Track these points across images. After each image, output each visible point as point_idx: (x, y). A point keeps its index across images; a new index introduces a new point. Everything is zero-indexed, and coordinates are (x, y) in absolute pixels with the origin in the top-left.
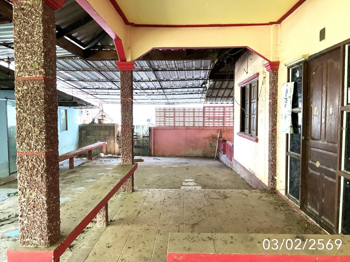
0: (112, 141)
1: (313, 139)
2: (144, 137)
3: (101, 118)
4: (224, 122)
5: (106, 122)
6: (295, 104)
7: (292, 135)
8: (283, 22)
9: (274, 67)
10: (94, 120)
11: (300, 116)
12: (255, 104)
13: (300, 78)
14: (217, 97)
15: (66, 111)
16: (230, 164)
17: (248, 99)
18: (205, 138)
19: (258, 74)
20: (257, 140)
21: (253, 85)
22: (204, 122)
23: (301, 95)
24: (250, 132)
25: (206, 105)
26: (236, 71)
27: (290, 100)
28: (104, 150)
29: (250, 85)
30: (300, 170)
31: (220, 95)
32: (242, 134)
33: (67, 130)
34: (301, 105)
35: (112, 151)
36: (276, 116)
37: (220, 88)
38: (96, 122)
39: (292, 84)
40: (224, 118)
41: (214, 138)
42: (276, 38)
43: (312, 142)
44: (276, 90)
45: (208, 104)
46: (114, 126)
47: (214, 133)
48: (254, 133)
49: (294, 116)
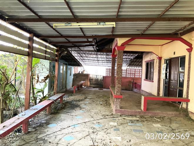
0: (87, 81)
1: (171, 80)
2: (101, 80)
3: (82, 71)
4: (135, 75)
5: (85, 73)
6: (166, 71)
7: (165, 79)
8: (164, 45)
9: (160, 59)
10: (80, 72)
11: (168, 74)
12: (153, 70)
13: (168, 63)
14: (133, 65)
15: (71, 67)
16: (139, 92)
17: (150, 67)
18: (126, 82)
19: (154, 60)
20: (153, 82)
21: (152, 63)
22: (126, 75)
23: (168, 67)
24: (150, 79)
25: (127, 68)
26: (143, 56)
27: (165, 69)
28: (84, 85)
29: (151, 62)
30: (167, 89)
31: (134, 64)
32: (146, 80)
33: (71, 75)
34: (168, 71)
35: (87, 85)
36: (160, 73)
37: (135, 62)
38: (81, 73)
39: (166, 65)
40: (135, 74)
41: (130, 82)
42: (161, 50)
43: (171, 81)
44: (161, 66)
45: (128, 68)
46: (88, 75)
47: (130, 80)
48: (152, 79)
49: (166, 74)
